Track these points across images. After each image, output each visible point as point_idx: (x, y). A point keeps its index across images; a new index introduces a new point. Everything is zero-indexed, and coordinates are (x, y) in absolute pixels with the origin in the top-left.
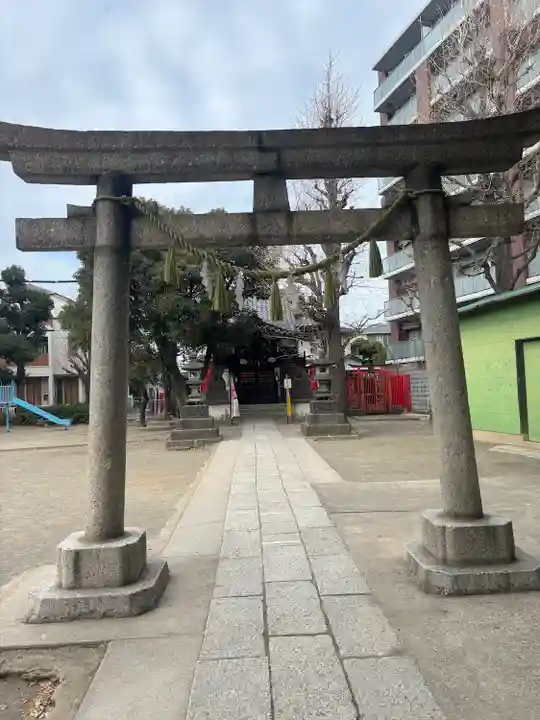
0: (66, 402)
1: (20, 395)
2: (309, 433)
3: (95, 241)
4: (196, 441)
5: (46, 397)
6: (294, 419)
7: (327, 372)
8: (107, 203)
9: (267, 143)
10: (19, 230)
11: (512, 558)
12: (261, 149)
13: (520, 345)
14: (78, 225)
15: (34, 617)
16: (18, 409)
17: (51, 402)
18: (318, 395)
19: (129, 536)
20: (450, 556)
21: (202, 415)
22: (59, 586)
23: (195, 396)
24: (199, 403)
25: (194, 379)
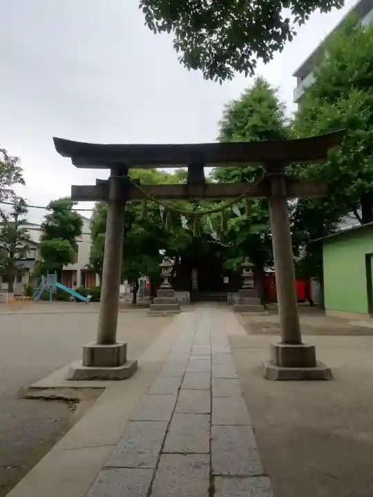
0: (87, 286)
1: (59, 281)
2: (237, 310)
4: (165, 312)
5: (75, 284)
6: (231, 303)
7: (250, 272)
11: (314, 365)
13: (368, 257)
14: (101, 189)
15: (71, 377)
16: (59, 290)
17: (79, 285)
18: (244, 286)
19: (117, 344)
20: (280, 362)
21: (170, 296)
22: (84, 365)
23: (166, 283)
24: (168, 288)
25: (166, 273)
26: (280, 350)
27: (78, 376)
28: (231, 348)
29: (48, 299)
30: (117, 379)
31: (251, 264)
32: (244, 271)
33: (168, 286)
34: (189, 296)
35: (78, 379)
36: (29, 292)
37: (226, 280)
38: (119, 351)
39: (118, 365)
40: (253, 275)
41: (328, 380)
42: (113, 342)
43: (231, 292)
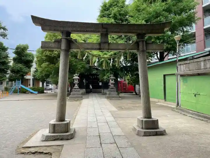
0: (35, 86)
1: (22, 84)
2: (108, 98)
3: (61, 48)
4: (76, 99)
6: (104, 94)
8: (64, 39)
9: (104, 26)
10: (42, 44)
11: (158, 128)
12: (103, 28)
13: (164, 76)
14: (57, 43)
15: (44, 140)
17: (31, 86)
18: (110, 87)
19: (66, 121)
20: (144, 127)
21: (78, 92)
22: (50, 132)
23: (76, 86)
24: (77, 88)
25: (76, 82)
26: (143, 122)
27: (47, 139)
28: (114, 118)
29: (17, 92)
30: (68, 139)
31: (114, 78)
32: (111, 81)
34: (85, 91)
35: (47, 141)
36: (6, 89)
37: (100, 84)
38: (68, 125)
39: (67, 132)
40: (114, 82)
41: (165, 135)
42: (64, 120)
43: (104, 89)
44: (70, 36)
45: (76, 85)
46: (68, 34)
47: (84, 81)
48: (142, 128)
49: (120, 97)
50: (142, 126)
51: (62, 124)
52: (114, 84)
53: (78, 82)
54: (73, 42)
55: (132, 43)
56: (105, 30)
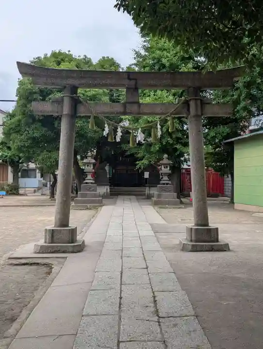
3: (62, 112)
4: (89, 205)
6: (149, 197)
7: (168, 168)
8: (68, 97)
9: (131, 76)
11: (217, 241)
12: (129, 79)
14: (56, 105)
15: (38, 251)
18: (162, 182)
19: (70, 227)
20: (193, 238)
21: (93, 190)
22: (46, 242)
23: (89, 179)
24: (91, 183)
25: (89, 169)
27: (43, 250)
28: (154, 233)
31: (170, 162)
32: (163, 168)
33: (91, 181)
34: (109, 190)
35: (43, 253)
38: (73, 232)
39: (72, 243)
40: (170, 172)
41: (225, 251)
42: (67, 226)
43: (150, 187)
44: (76, 93)
45: (89, 177)
46: (74, 89)
47: (107, 168)
48: (191, 241)
49: (181, 203)
50: (191, 237)
51: (64, 230)
52: (169, 175)
53: (93, 170)
54: (80, 102)
55: (178, 103)
56: (133, 82)
